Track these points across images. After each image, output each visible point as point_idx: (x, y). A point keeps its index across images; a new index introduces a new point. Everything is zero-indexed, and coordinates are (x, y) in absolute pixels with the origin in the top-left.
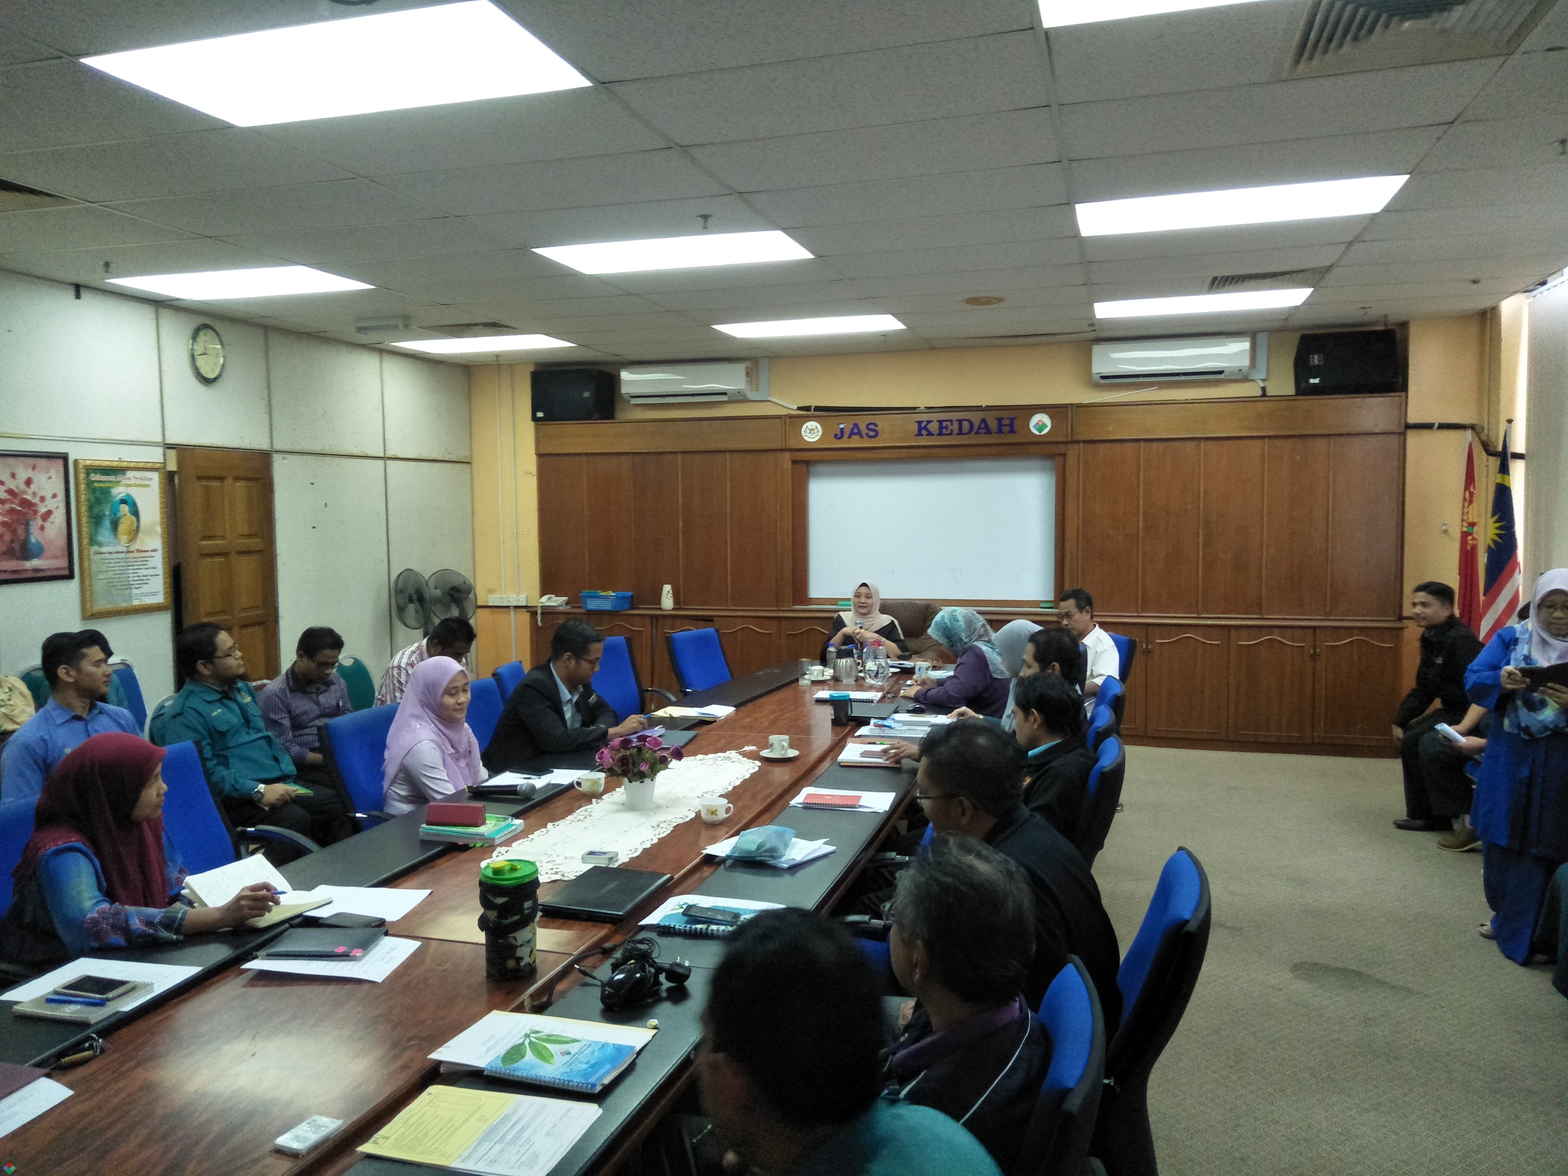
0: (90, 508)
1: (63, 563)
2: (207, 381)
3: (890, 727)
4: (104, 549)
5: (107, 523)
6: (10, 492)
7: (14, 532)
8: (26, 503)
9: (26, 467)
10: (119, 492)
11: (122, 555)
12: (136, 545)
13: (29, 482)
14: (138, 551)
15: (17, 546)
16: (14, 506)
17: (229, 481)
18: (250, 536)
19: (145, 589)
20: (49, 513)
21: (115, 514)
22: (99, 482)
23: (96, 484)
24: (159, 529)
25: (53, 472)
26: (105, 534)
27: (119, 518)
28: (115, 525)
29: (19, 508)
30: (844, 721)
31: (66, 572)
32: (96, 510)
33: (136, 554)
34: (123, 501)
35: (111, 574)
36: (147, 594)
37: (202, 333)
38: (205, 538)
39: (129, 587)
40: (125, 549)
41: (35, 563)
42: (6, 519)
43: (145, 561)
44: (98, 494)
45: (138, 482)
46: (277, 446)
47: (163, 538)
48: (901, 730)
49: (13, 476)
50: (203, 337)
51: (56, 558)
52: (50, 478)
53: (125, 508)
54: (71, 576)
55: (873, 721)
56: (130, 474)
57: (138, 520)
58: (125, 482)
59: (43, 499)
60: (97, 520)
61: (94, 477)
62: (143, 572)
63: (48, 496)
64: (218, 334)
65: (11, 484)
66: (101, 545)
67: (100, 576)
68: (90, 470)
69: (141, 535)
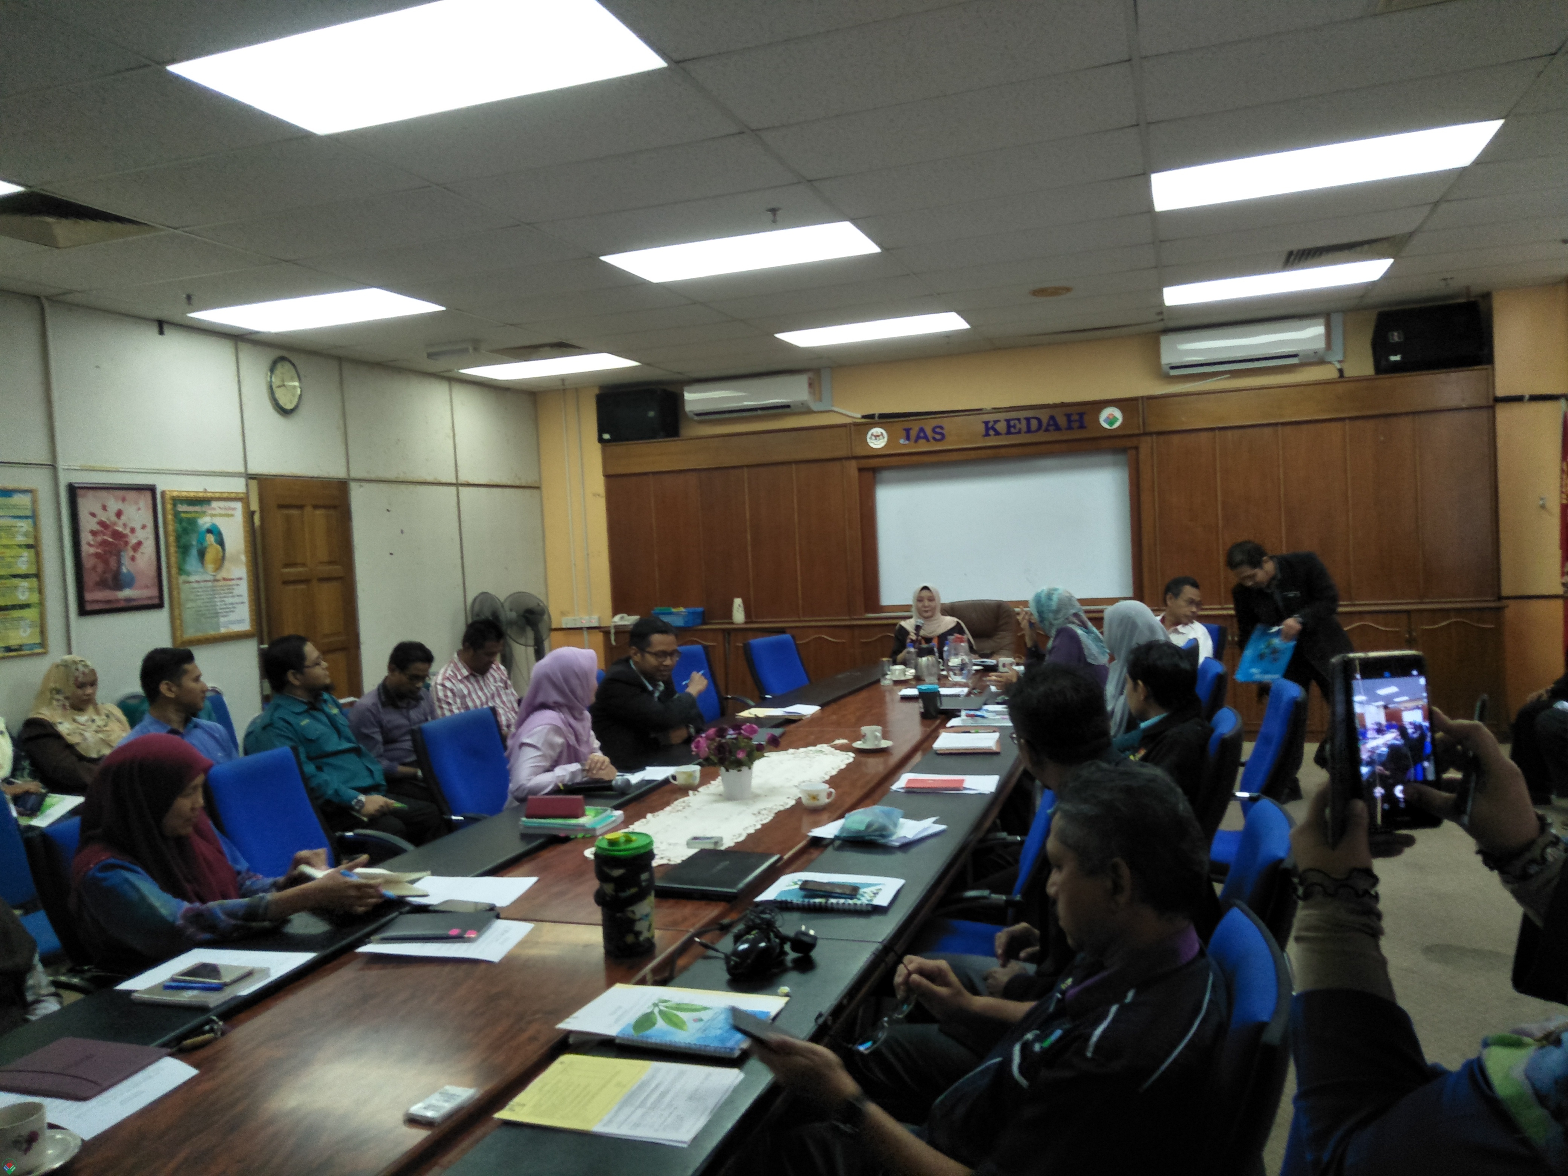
0: (178, 538)
1: (154, 592)
2: (284, 412)
3: (983, 717)
4: (192, 578)
5: (194, 552)
6: (102, 524)
7: (106, 562)
8: (117, 535)
9: (116, 498)
10: (205, 522)
11: (210, 584)
12: (223, 574)
13: (119, 514)
14: (225, 579)
15: (109, 576)
16: (106, 538)
17: (308, 509)
18: (330, 563)
19: (232, 617)
20: (139, 544)
21: (202, 544)
22: (184, 512)
23: (183, 515)
24: (243, 558)
25: (142, 504)
26: (192, 562)
27: (206, 548)
28: (202, 554)
29: (110, 540)
30: (934, 714)
31: (156, 601)
32: (183, 541)
33: (222, 583)
34: (209, 531)
35: (199, 603)
36: (233, 623)
37: (279, 365)
38: (287, 565)
39: (216, 615)
40: (212, 578)
41: (126, 593)
42: (99, 551)
43: (230, 589)
44: (184, 524)
45: (222, 512)
46: (353, 474)
47: (247, 566)
48: (994, 719)
49: (104, 508)
50: (281, 369)
51: (147, 587)
52: (139, 509)
53: (210, 538)
54: (160, 606)
55: (963, 713)
56: (214, 504)
57: (223, 549)
58: (210, 512)
59: (133, 530)
60: (184, 550)
61: (181, 508)
62: (229, 600)
63: (138, 527)
64: (294, 365)
65: (103, 516)
66: (188, 574)
67: (189, 605)
68: (177, 501)
69: (226, 564)
